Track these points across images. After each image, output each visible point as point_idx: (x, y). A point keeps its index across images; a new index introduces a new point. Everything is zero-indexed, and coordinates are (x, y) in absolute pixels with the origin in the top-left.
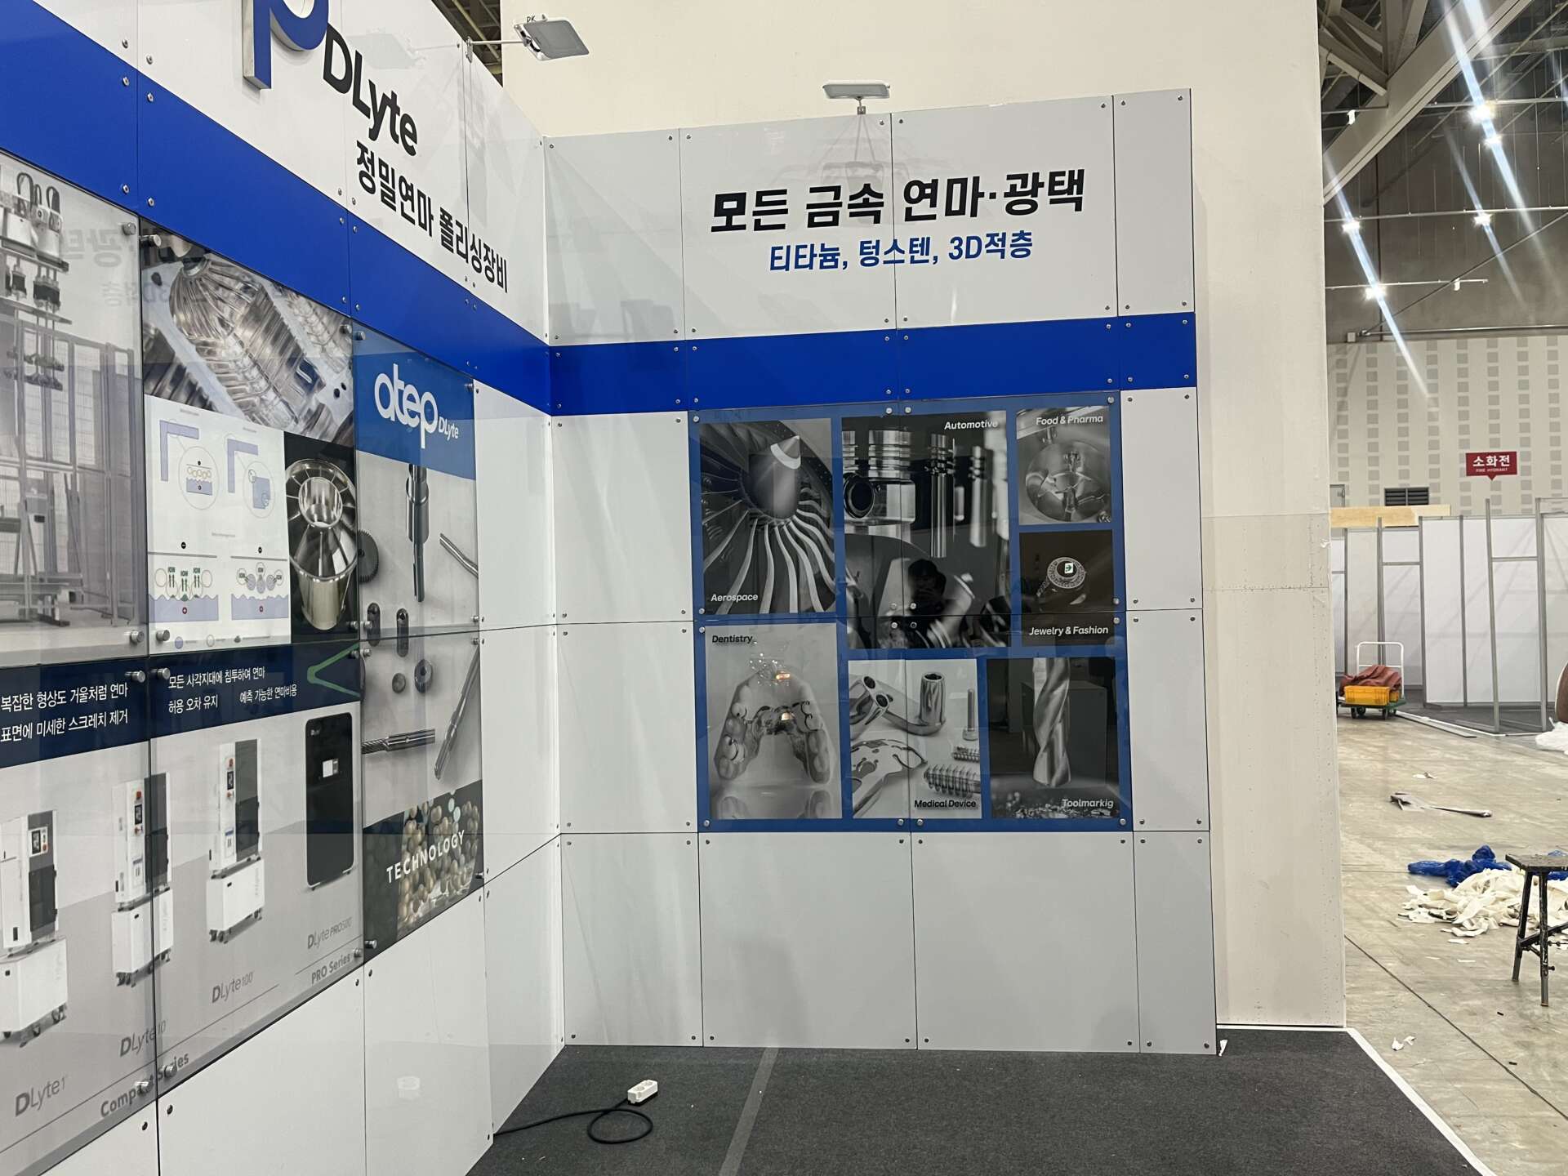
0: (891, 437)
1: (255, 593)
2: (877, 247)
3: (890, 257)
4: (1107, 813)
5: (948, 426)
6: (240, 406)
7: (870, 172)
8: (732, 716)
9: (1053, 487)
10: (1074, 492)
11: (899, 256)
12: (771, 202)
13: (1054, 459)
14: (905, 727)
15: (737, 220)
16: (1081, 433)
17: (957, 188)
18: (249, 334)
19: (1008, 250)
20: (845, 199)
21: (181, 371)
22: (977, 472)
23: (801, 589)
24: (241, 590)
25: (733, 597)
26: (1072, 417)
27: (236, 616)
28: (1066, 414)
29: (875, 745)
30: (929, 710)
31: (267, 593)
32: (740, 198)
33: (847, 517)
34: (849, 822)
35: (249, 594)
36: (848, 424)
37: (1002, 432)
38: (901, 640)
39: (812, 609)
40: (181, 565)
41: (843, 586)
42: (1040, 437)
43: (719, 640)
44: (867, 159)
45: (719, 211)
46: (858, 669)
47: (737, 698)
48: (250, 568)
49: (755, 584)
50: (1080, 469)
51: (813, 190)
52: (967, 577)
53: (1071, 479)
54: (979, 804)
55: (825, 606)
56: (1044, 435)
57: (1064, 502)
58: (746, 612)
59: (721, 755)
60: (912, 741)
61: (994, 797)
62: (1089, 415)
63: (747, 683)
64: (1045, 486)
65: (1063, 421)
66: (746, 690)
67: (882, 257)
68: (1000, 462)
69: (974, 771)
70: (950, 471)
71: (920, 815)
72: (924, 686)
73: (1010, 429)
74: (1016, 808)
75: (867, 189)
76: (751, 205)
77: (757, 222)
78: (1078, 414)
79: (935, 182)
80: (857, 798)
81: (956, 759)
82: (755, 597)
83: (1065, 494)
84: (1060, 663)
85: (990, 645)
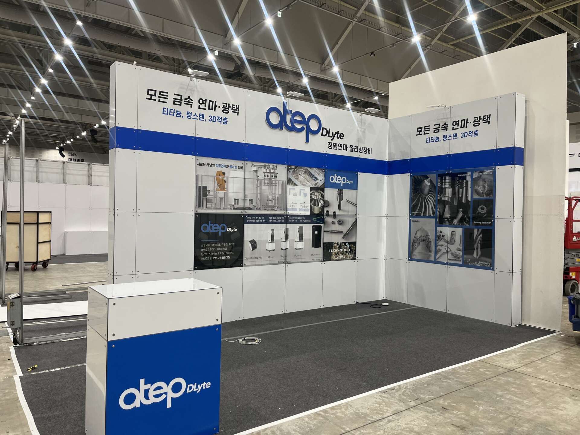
0: (447, 178)
1: (304, 208)
2: (446, 136)
3: (449, 138)
4: (489, 266)
5: (459, 175)
6: (302, 185)
7: (446, 120)
8: (415, 237)
9: (480, 190)
10: (485, 190)
11: (451, 138)
12: (427, 128)
13: (481, 183)
14: (447, 242)
15: (421, 133)
16: (487, 176)
17: (463, 121)
18: (304, 175)
19: (473, 135)
20: (441, 126)
21: (293, 182)
22: (464, 186)
23: (429, 212)
24: (301, 208)
25: (416, 212)
26: (485, 173)
27: (300, 211)
28: (484, 172)
29: (441, 245)
30: (452, 239)
31: (306, 208)
32: (421, 128)
33: (438, 196)
34: (436, 262)
35: (302, 208)
36: (439, 175)
37: (470, 177)
38: (447, 223)
39: (430, 215)
40: (292, 204)
41: (437, 211)
42: (478, 177)
43: (413, 221)
44: (445, 117)
45: (418, 131)
46: (439, 229)
47: (416, 234)
48: (303, 205)
49: (420, 210)
50: (486, 185)
51: (435, 125)
52: (461, 210)
53: (484, 187)
54: (461, 260)
55: (433, 215)
56: (479, 177)
57: (483, 192)
58: (418, 216)
59: (413, 245)
60: (449, 245)
61: (464, 259)
62: (489, 172)
63: (418, 230)
64: (479, 189)
65: (483, 174)
66: (418, 232)
67: (447, 138)
68: (469, 183)
69: (461, 253)
70: (459, 185)
71: (449, 262)
72: (451, 233)
73: (472, 176)
74: (469, 262)
75: (445, 124)
76: (423, 129)
77: (424, 133)
78: (487, 172)
79: (459, 121)
80: (437, 257)
81: (458, 250)
82: (420, 212)
83: (483, 191)
84: (480, 230)
85: (466, 225)
